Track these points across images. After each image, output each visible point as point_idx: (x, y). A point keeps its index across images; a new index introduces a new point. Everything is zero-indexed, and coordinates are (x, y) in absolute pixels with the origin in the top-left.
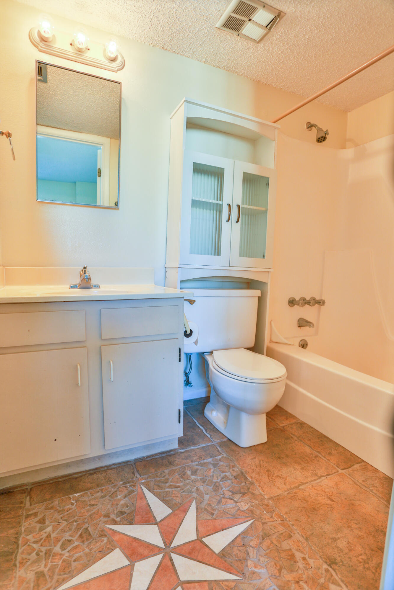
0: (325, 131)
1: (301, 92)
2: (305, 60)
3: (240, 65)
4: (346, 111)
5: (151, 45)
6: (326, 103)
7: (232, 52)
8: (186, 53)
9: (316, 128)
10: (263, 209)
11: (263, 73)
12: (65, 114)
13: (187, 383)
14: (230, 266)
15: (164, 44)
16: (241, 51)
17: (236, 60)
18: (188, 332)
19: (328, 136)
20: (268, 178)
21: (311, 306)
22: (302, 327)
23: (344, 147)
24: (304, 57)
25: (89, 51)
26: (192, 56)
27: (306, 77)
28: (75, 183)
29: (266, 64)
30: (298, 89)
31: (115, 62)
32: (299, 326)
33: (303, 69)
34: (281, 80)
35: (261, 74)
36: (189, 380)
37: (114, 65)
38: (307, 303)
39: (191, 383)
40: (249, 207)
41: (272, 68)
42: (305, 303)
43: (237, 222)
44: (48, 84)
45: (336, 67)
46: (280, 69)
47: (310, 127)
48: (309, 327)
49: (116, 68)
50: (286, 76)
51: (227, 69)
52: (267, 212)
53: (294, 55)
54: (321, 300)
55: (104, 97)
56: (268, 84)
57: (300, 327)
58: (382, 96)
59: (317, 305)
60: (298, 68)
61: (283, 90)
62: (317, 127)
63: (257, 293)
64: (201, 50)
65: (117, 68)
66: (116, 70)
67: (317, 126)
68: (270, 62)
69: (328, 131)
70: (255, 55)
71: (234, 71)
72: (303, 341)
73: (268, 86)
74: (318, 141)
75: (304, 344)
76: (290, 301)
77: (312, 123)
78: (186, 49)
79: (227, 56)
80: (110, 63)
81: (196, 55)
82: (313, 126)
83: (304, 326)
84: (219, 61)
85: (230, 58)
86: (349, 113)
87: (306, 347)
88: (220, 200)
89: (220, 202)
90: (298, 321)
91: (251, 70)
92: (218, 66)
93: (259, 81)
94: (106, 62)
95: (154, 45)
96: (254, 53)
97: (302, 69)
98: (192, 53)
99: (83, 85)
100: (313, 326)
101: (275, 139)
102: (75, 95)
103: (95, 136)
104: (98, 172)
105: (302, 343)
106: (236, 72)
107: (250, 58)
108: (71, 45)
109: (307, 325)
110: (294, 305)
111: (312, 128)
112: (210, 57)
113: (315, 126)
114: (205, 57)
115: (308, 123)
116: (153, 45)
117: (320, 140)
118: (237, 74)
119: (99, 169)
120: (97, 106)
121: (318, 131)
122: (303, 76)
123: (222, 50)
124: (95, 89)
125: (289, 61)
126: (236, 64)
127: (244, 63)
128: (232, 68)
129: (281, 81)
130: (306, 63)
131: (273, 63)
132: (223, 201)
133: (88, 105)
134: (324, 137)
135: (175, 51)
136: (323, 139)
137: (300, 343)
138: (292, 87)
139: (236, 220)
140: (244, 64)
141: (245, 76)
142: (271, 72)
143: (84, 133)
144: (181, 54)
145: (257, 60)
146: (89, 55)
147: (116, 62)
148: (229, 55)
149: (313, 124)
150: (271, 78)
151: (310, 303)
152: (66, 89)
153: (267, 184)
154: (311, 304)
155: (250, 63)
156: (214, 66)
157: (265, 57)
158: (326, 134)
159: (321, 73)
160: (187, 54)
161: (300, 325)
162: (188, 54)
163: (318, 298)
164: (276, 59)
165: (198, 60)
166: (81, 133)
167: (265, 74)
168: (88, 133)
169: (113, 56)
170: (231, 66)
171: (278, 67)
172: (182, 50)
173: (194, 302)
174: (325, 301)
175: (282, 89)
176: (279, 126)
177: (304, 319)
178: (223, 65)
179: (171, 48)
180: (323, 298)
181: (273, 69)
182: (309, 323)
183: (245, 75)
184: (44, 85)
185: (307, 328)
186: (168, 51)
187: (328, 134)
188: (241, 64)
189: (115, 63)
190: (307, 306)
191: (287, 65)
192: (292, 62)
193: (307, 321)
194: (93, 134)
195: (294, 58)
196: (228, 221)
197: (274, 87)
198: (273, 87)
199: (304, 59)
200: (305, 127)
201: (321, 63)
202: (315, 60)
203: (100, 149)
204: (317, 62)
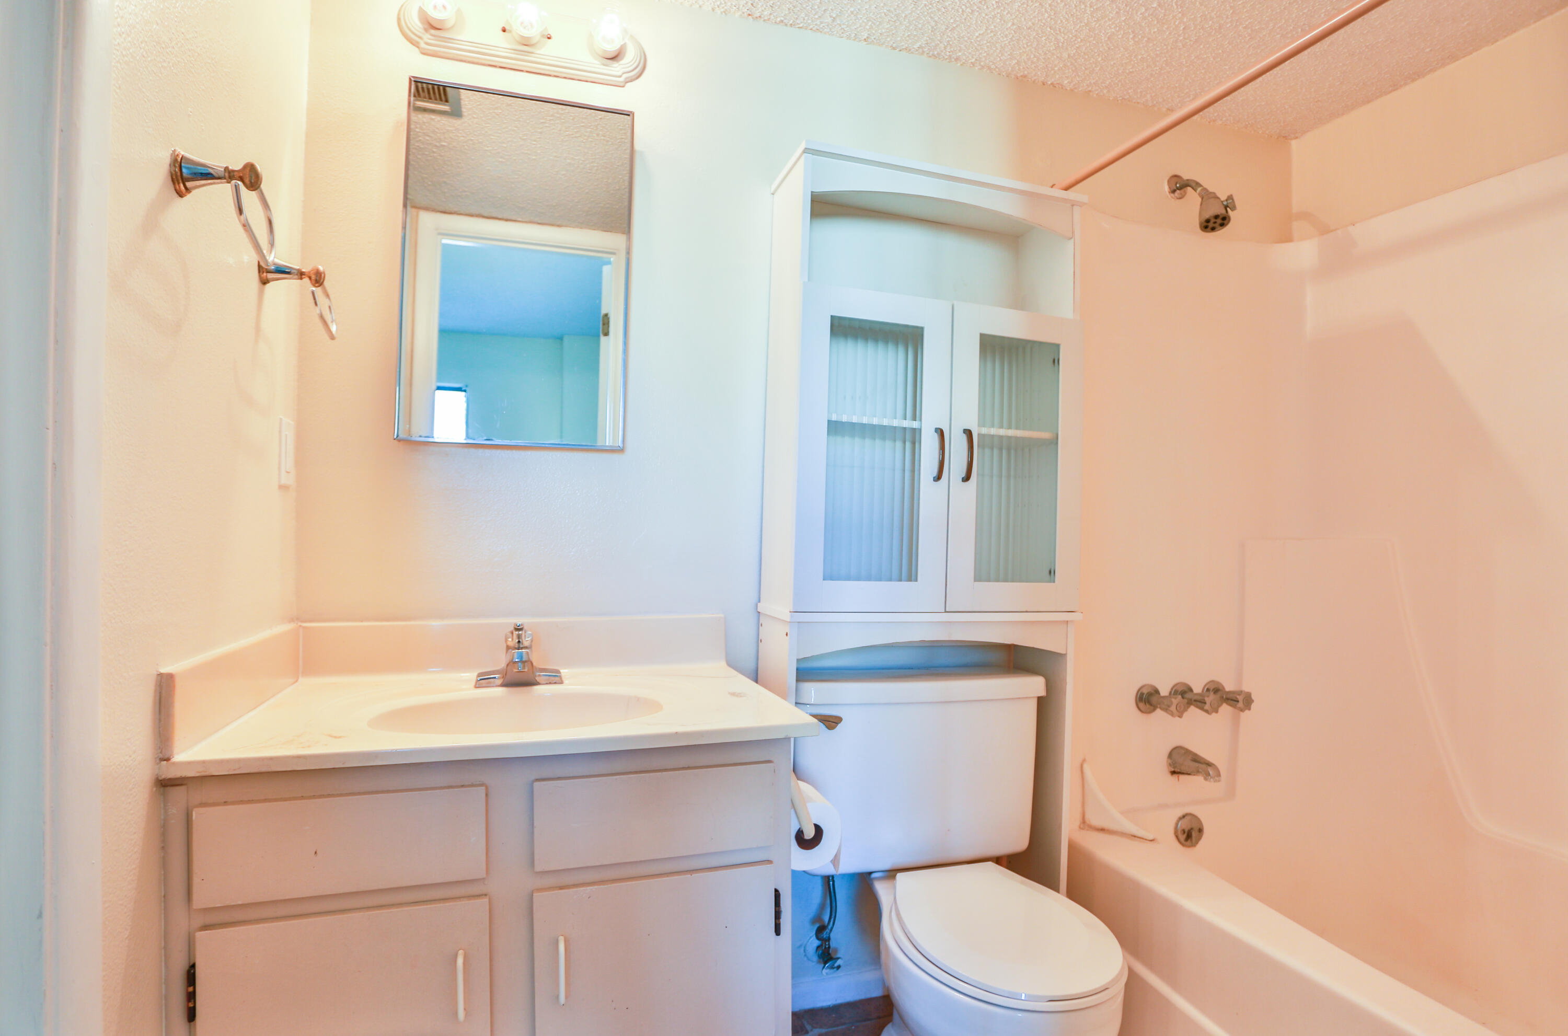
0: (1223, 198)
1: (1148, 96)
2: (1152, 15)
3: (966, 41)
4: (1284, 138)
5: (718, 11)
6: (1224, 119)
7: (939, 10)
8: (812, 21)
9: (1198, 191)
10: (1045, 435)
11: (1032, 56)
12: (513, 186)
13: (826, 956)
14: (946, 612)
15: (752, 4)
16: (963, 7)
17: (954, 29)
18: (809, 833)
19: (1235, 212)
20: (1057, 346)
21: (1207, 711)
22: (1182, 777)
23: (1286, 237)
24: (1146, 10)
25: (550, 40)
26: (830, 29)
27: (1158, 59)
28: (561, 339)
29: (1037, 34)
30: (1139, 91)
31: (618, 61)
32: (1173, 773)
33: (1149, 39)
34: (1086, 69)
35: (1028, 59)
36: (829, 947)
37: (617, 68)
38: (1194, 703)
39: (838, 956)
40: (1002, 432)
41: (1058, 44)
42: (1190, 703)
43: (967, 478)
44: (465, 119)
45: (1244, 28)
46: (1082, 44)
47: (1180, 189)
48: (1206, 779)
49: (620, 76)
50: (1100, 59)
51: (931, 53)
52: (1057, 443)
53: (1116, 6)
54: (1240, 693)
55: (608, 141)
56: (1049, 83)
57: (1176, 776)
58: (1391, 92)
59: (1225, 709)
60: (1131, 36)
61: (1095, 95)
62: (1199, 189)
63: (1035, 685)
64: (852, 12)
65: (625, 76)
66: (622, 82)
67: (1201, 186)
68: (1050, 28)
69: (1233, 199)
70: (1005, 13)
71: (950, 56)
72: (1188, 818)
73: (1051, 86)
74: (1206, 227)
75: (1192, 829)
76: (1142, 694)
77: (1186, 177)
78: (814, 12)
79: (928, 23)
80: (604, 65)
81: (840, 26)
82: (1190, 186)
83: (1189, 774)
84: (906, 34)
85: (936, 25)
86: (1294, 143)
87: (1199, 838)
88: (914, 419)
89: (915, 425)
90: (1170, 755)
91: (998, 51)
92: (904, 47)
93: (1025, 76)
94: (596, 65)
95: (726, 10)
96: (1002, 8)
97: (1146, 39)
98: (830, 20)
99: (552, 116)
100: (1219, 775)
101: (1073, 233)
102: (535, 141)
103: (595, 231)
104: (604, 324)
105: (1184, 825)
106: (957, 59)
107: (992, 23)
108: (504, 30)
109: (1197, 772)
110: (1154, 710)
111: (1186, 193)
112: (881, 27)
113: (1194, 185)
114: (868, 27)
115: (1175, 179)
116: (722, 10)
117: (1211, 225)
118: (959, 65)
119: (606, 315)
120: (592, 162)
121: (1202, 199)
122: (1148, 56)
123: (910, 8)
124: (583, 122)
125: (1105, 22)
126: (955, 39)
127: (977, 34)
128: (945, 48)
129: (1087, 72)
130: (1156, 22)
131: (1060, 29)
132: (921, 420)
133: (569, 161)
134: (1221, 217)
135: (782, 19)
136: (1219, 221)
137: (1177, 824)
138: (1120, 84)
139: (964, 475)
140: (977, 37)
141: (983, 67)
142: (1054, 52)
143: (566, 226)
144: (801, 25)
145: (1013, 24)
146: (548, 52)
147: (621, 62)
148: (931, 18)
149: (1188, 180)
150: (1056, 66)
151: (1205, 703)
152: (510, 128)
153: (1056, 362)
154: (1207, 707)
155: (992, 34)
156: (894, 49)
157: (1035, 17)
158: (1226, 207)
159: (1202, 46)
160: (816, 25)
161: (1176, 770)
162: (819, 23)
163: (1229, 687)
164: (1067, 20)
165: (849, 38)
166: (559, 226)
167: (1038, 59)
168: (577, 227)
169: (612, 48)
170: (942, 45)
171: (1074, 38)
172: (803, 15)
173: (837, 723)
174: (1253, 697)
175: (1090, 91)
176: (1084, 198)
177: (1187, 752)
178: (918, 45)
179: (771, 14)
180: (1246, 688)
181: (1061, 44)
182: (1204, 766)
183: (982, 64)
184: (456, 122)
185: (1198, 779)
186: (764, 20)
187: (1234, 208)
188: (969, 38)
189: (619, 65)
190: (1193, 710)
191: (1100, 32)
192: (1113, 23)
193: (1196, 759)
194: (590, 229)
195: (1117, 13)
196: (938, 478)
197: (1068, 89)
198: (1066, 90)
199: (1147, 14)
200: (1166, 188)
201: (1199, 20)
202: (1180, 15)
203: (609, 263)
204: (1185, 20)
